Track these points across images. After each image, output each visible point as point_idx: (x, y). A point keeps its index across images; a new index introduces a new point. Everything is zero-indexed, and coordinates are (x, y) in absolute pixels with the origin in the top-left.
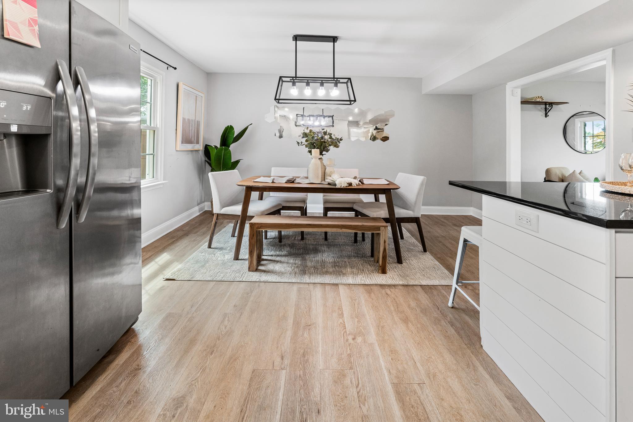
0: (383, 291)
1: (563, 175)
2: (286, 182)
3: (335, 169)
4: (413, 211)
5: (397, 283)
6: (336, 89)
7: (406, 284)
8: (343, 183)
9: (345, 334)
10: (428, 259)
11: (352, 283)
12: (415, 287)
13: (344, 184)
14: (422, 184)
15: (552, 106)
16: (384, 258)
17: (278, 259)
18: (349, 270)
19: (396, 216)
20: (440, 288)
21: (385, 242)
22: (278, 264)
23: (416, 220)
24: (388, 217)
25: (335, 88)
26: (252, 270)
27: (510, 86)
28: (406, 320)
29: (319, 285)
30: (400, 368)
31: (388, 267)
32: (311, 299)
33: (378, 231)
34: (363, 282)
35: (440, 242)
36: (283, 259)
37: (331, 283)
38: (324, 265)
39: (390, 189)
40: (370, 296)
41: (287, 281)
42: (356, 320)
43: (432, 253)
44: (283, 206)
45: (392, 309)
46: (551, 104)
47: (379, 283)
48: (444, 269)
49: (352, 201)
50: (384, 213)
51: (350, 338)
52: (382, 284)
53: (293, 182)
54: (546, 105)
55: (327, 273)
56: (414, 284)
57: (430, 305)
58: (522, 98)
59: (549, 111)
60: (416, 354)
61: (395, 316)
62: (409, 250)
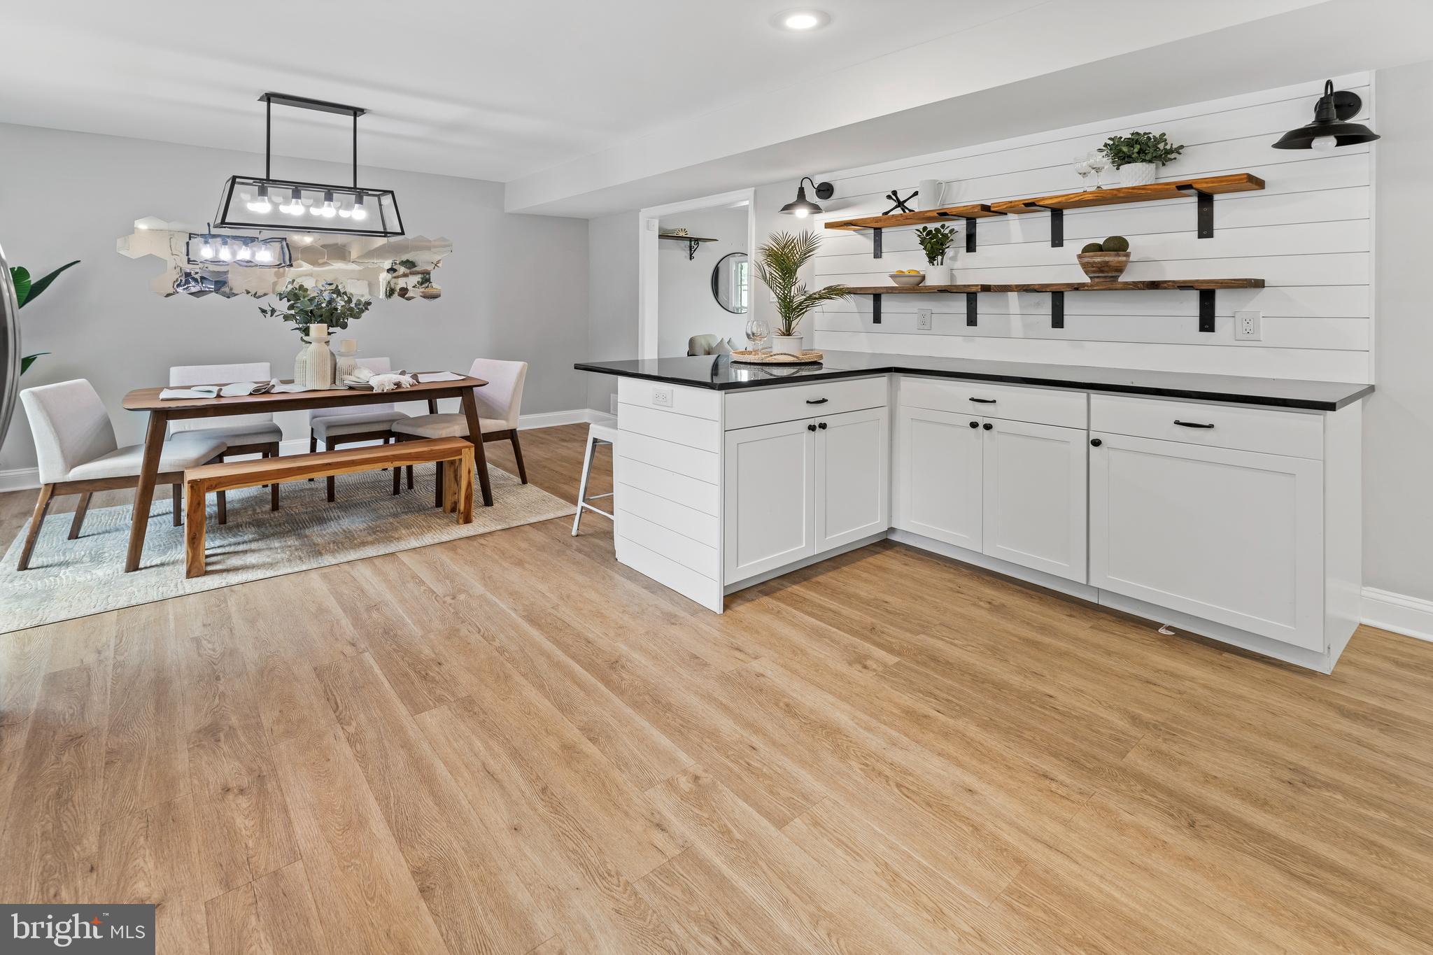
0: (475, 543)
1: (709, 345)
2: (251, 394)
3: (357, 360)
4: (507, 420)
5: (493, 529)
6: (359, 208)
7: (508, 527)
8: (386, 384)
9: (438, 598)
10: (531, 491)
11: (418, 546)
12: (521, 528)
13: (389, 385)
14: (521, 374)
15: (698, 243)
16: (468, 498)
17: (241, 548)
18: (404, 532)
19: (483, 431)
20: (557, 520)
21: (469, 472)
22: (248, 555)
23: (511, 435)
24: (468, 433)
25: (357, 205)
26: (196, 575)
27: (644, 214)
28: (520, 563)
29: (359, 562)
30: (526, 603)
31: (474, 512)
32: (355, 580)
33: (459, 455)
34: (437, 541)
35: (545, 467)
36: (254, 546)
37: (380, 554)
38: (353, 536)
39: (471, 387)
40: (456, 553)
41: (290, 571)
42: (447, 581)
43: (535, 483)
44: (228, 447)
45: (497, 557)
46: (697, 240)
47: (464, 535)
48: (558, 499)
49: (387, 419)
50: (460, 428)
51: (448, 599)
52: (469, 535)
53: (267, 392)
54: (691, 241)
55: (364, 544)
56: (519, 524)
57: (547, 541)
58: (660, 229)
59: (695, 251)
60: (543, 587)
61: (503, 563)
62: (498, 486)
